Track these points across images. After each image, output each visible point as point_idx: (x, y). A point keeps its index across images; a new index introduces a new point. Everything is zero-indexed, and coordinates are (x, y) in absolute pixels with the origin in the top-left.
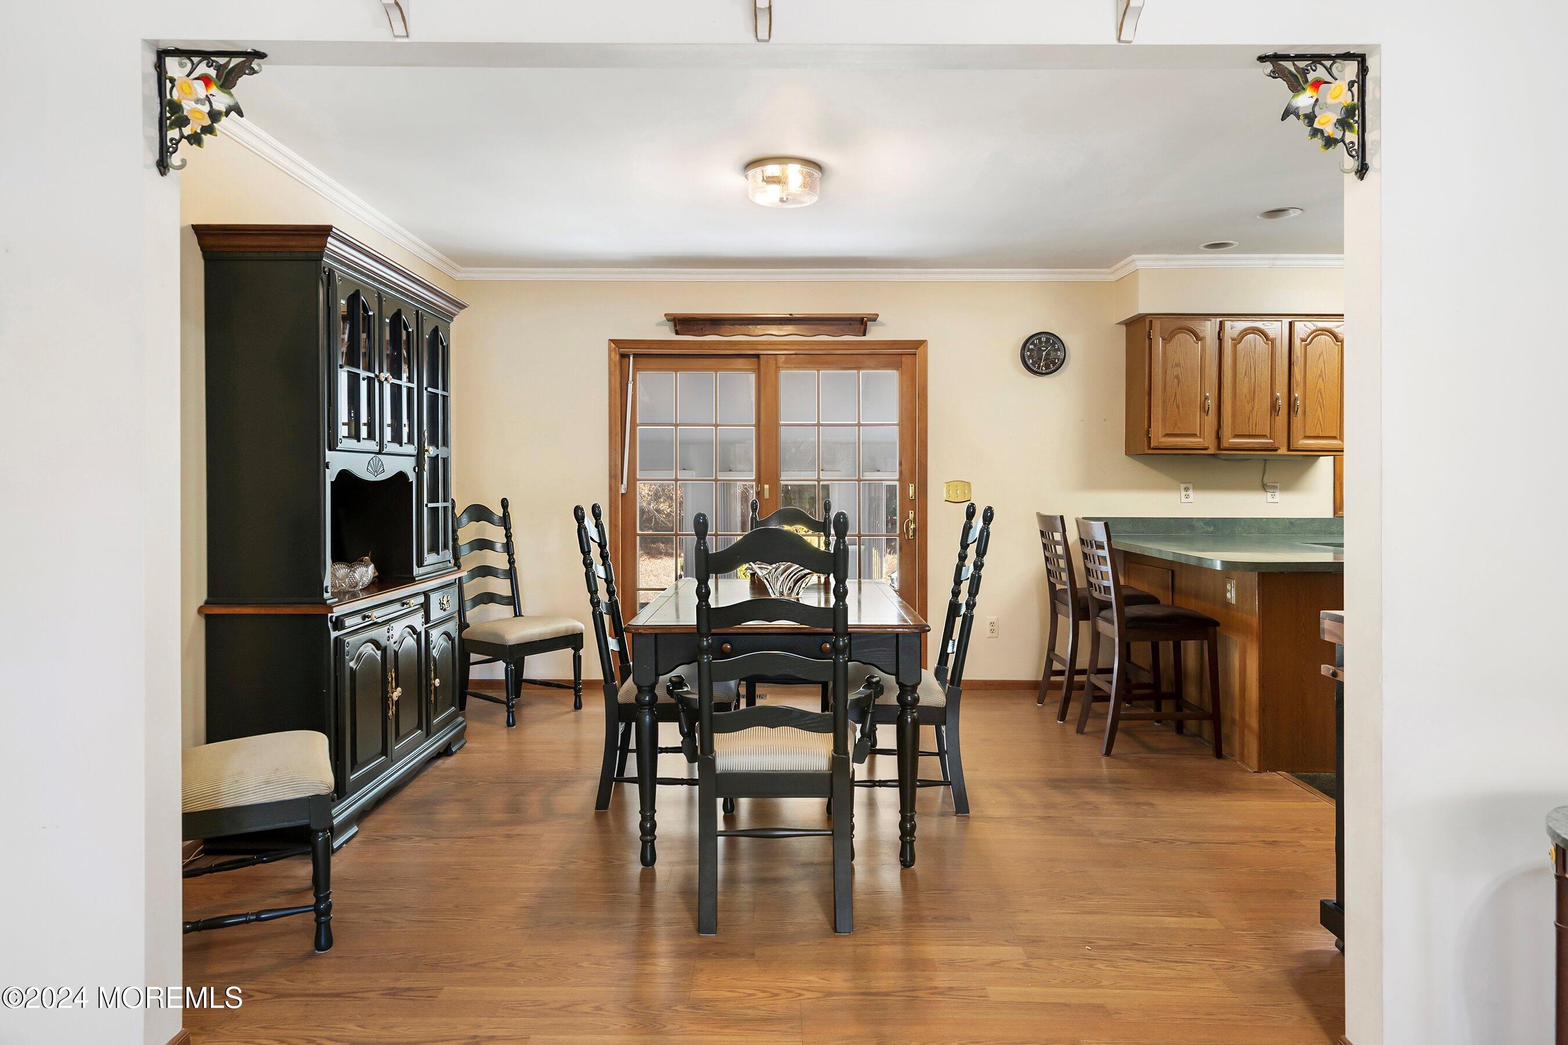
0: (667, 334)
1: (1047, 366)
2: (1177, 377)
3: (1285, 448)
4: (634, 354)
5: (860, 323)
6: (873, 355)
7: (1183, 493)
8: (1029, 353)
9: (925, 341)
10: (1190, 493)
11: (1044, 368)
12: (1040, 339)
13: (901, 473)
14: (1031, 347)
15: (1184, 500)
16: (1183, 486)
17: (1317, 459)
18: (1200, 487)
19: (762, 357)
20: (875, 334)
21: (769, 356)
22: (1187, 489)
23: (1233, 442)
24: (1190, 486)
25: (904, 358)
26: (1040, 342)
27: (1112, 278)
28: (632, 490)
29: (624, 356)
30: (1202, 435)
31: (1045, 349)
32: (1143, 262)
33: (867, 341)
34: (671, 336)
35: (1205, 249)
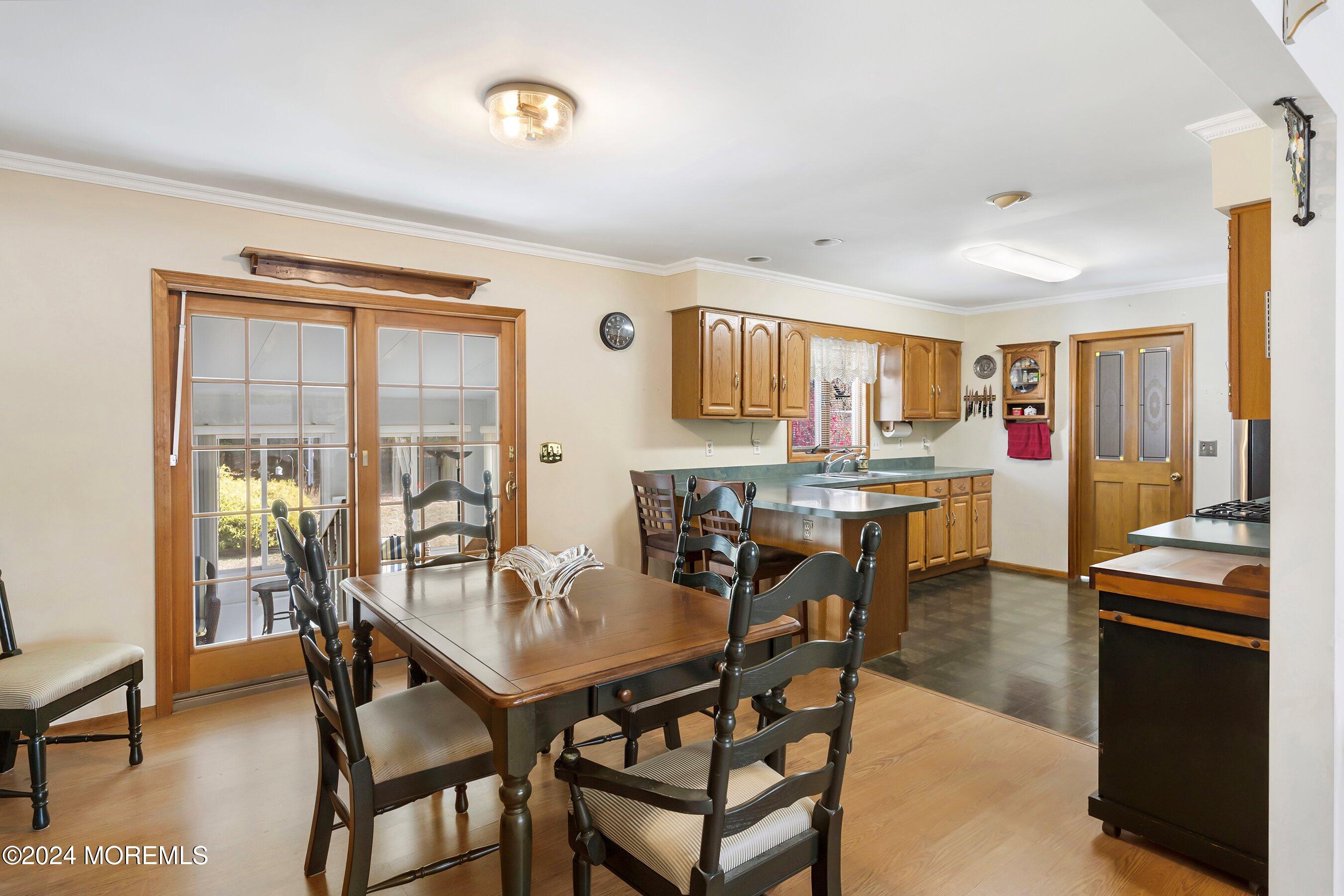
0: (240, 271)
1: (621, 343)
2: (719, 358)
3: (776, 415)
4: (187, 291)
5: (466, 286)
6: (477, 320)
7: (708, 448)
8: (607, 330)
9: (524, 311)
10: (712, 448)
11: (618, 344)
12: (615, 318)
13: (501, 435)
14: (609, 324)
15: (708, 454)
16: (707, 443)
17: (778, 423)
18: (719, 444)
19: (358, 310)
20: (479, 298)
21: (368, 311)
22: (709, 446)
23: (750, 410)
24: (711, 443)
25: (504, 325)
26: (616, 321)
27: (665, 273)
28: (186, 461)
29: (174, 293)
30: (733, 405)
31: (619, 327)
32: (702, 264)
33: (472, 305)
34: (245, 275)
35: (748, 261)
